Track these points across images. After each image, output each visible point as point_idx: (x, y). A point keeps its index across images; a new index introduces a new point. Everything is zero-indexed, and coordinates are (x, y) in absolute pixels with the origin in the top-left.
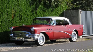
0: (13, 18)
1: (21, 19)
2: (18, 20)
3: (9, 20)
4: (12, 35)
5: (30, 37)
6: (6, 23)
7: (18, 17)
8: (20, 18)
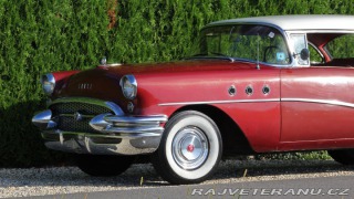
0: (116, 26)
1: (168, 31)
2: (147, 36)
3: (85, 37)
4: (49, 117)
5: (118, 134)
6: (62, 50)
7: (146, 16)
8: (163, 24)
